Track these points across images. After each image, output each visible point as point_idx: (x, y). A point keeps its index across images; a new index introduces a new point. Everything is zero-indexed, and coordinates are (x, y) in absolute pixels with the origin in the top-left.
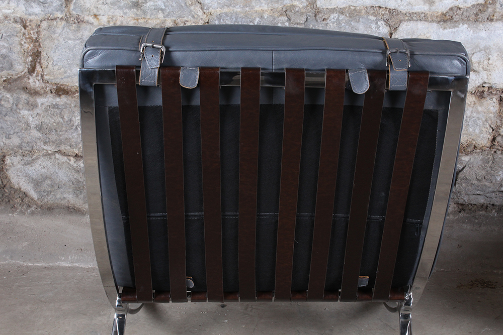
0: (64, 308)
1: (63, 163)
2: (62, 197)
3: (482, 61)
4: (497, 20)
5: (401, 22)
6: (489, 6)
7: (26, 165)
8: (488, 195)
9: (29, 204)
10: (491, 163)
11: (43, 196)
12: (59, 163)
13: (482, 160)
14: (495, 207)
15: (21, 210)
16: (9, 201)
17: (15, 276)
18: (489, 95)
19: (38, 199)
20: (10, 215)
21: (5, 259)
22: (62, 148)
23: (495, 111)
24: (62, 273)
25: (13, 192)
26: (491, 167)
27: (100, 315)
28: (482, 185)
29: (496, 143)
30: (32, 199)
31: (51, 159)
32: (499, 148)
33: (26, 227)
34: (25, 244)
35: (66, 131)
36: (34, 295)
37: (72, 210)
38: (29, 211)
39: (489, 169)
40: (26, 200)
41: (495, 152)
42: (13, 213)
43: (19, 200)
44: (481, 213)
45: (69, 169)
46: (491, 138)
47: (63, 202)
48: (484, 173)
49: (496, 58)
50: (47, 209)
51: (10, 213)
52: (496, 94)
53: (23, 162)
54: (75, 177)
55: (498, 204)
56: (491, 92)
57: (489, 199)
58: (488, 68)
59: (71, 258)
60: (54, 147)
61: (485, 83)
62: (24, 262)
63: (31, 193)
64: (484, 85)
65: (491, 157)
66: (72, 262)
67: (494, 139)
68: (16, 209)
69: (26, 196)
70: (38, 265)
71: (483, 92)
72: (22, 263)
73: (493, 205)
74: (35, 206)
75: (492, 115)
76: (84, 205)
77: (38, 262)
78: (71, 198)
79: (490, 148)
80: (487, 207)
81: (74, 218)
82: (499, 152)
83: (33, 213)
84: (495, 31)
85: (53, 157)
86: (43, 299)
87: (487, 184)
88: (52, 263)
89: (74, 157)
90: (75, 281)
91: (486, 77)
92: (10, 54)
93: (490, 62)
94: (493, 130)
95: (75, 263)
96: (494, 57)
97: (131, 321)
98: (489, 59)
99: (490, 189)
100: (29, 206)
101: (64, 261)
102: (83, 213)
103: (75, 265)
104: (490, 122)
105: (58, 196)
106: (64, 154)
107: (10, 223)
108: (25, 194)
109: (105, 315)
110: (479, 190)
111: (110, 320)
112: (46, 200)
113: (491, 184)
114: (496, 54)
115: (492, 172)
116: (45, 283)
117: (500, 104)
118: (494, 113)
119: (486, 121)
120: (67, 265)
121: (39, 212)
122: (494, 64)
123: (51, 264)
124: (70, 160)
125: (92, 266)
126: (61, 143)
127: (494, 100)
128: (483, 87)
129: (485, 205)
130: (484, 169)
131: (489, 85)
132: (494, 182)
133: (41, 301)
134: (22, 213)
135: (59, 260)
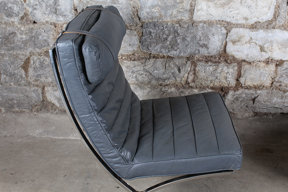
0: (74, 160)
3: (269, 47)
4: (277, 28)
5: (232, 28)
6: (273, 21)
7: (54, 91)
8: (268, 109)
10: (271, 94)
11: (62, 105)
13: (267, 92)
14: (271, 114)
15: (52, 112)
16: (46, 107)
17: (50, 143)
18: (271, 63)
19: (60, 107)
21: (45, 135)
23: (273, 70)
24: (71, 142)
25: (48, 103)
26: (270, 96)
27: (91, 164)
28: (266, 104)
29: (273, 85)
30: (57, 107)
32: (275, 87)
33: (54, 120)
34: (54, 128)
36: (59, 153)
38: (55, 112)
39: (269, 97)
40: (54, 107)
41: (273, 89)
42: (48, 113)
43: (51, 107)
44: (265, 116)
46: (271, 82)
48: (267, 98)
49: (275, 46)
51: (46, 113)
52: (274, 63)
53: (53, 90)
55: (272, 113)
56: (272, 62)
57: (268, 111)
58: (272, 50)
59: (75, 135)
61: (270, 57)
63: (56, 104)
64: (269, 58)
65: (271, 92)
66: (76, 137)
67: (272, 83)
68: (49, 111)
69: (54, 105)
70: (60, 138)
71: (269, 61)
72: (52, 137)
73: (270, 113)
74: (58, 110)
75: (272, 72)
77: (60, 137)
79: (270, 87)
80: (267, 114)
82: (274, 89)
83: (57, 113)
84: (276, 33)
86: (63, 155)
87: (268, 103)
90: (78, 146)
91: (270, 54)
92: (48, 39)
93: (273, 47)
94: (272, 79)
95: (77, 137)
96: (275, 45)
98: (272, 46)
99: (270, 106)
100: (55, 110)
101: (72, 136)
103: (77, 138)
104: (271, 75)
107: (46, 118)
108: (54, 104)
109: (93, 164)
110: (265, 106)
112: (63, 107)
113: (270, 104)
114: (275, 44)
115: (271, 98)
116: (64, 147)
117: (276, 67)
118: (273, 71)
119: (269, 75)
120: (73, 138)
121: (60, 113)
122: (274, 49)
123: (66, 138)
127: (274, 65)
128: (269, 59)
129: (267, 113)
130: (267, 97)
131: (271, 58)
132: (272, 103)
133: (63, 156)
134: (52, 113)
135: (69, 136)
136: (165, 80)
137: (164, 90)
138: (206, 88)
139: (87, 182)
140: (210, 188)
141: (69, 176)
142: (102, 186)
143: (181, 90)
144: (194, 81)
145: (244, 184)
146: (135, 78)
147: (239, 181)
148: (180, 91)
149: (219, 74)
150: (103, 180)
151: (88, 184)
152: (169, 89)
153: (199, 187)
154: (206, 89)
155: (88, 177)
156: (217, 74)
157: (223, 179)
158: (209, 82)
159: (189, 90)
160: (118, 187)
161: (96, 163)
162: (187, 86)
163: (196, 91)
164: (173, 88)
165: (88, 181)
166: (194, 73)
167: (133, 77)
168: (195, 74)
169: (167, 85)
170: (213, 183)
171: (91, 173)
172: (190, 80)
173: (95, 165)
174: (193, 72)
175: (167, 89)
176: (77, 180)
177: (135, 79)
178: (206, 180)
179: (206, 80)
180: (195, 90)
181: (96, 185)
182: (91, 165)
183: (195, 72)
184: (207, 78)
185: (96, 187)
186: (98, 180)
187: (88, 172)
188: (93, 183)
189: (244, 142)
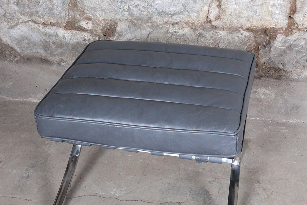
0: (22, 136)
1: (35, 28)
2: (37, 51)
7: (10, 29)
9: (16, 55)
11: (24, 50)
12: (32, 28)
15: (10, 59)
19: (21, 52)
20: (3, 62)
22: (33, 18)
25: (4, 47)
27: (44, 144)
30: (17, 52)
31: (27, 25)
33: (13, 71)
34: (10, 84)
35: (35, 6)
36: (6, 124)
37: (44, 61)
38: (15, 60)
40: (13, 52)
42: (5, 61)
43: (8, 52)
45: (39, 32)
47: (37, 55)
50: (27, 59)
51: (3, 61)
53: (7, 26)
54: (44, 39)
59: (39, 96)
60: (27, 17)
62: (8, 97)
63: (15, 48)
68: (7, 58)
70: (16, 100)
72: (6, 97)
74: (19, 57)
76: (51, 58)
77: (16, 98)
78: (42, 52)
81: (45, 66)
83: (18, 62)
85: (27, 24)
86: (11, 128)
88: (26, 99)
89: (42, 25)
97: (64, 151)
100: (16, 57)
101: (34, 98)
102: (51, 63)
105: (34, 51)
106: (35, 23)
107: (2, 68)
108: (13, 49)
109: (48, 144)
111: (50, 149)
112: (26, 53)
116: (16, 114)
120: (35, 101)
121: (22, 61)
123: (24, 100)
124: (39, 26)
126: (32, 14)
133: (9, 130)
134: (11, 61)
135: (31, 97)
136: (172, 15)
137: (173, 31)
138: (240, 29)
139: (27, 174)
141: (5, 163)
143: (199, 32)
144: (218, 18)
145: (269, 194)
146: (127, 11)
148: (197, 33)
149: (259, 7)
151: (27, 177)
152: (179, 29)
153: (194, 194)
154: (240, 31)
155: (32, 167)
156: (256, 7)
158: (244, 19)
159: (212, 31)
162: (209, 26)
163: (223, 34)
164: (187, 27)
165: (29, 173)
166: (217, 6)
167: (124, 10)
168: (219, 6)
169: (177, 23)
170: (219, 188)
171: (39, 160)
172: (212, 17)
173: (50, 147)
174: (217, 3)
175: (176, 30)
176: (15, 171)
177: (128, 13)
178: (209, 182)
179: (239, 17)
180: (220, 32)
181: (38, 180)
182: (43, 147)
183: (220, 3)
184: (240, 12)
185: (37, 183)
186: (45, 172)
187: (35, 158)
188: (35, 177)
189: (295, 119)
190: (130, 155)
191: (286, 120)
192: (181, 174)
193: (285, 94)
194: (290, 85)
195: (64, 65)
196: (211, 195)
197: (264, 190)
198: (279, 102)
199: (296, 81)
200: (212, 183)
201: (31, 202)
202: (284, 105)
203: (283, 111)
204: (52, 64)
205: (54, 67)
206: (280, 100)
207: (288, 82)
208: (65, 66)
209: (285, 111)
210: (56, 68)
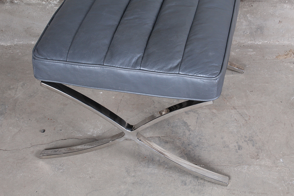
27: (10, 89)
97: (32, 94)
102: (3, 2)
109: (13, 88)
111: (17, 93)
125: (10, 44)
140: (190, 127)
142: (20, 130)
145: (247, 119)
147: (240, 114)
150: (23, 118)
157: (214, 111)
160: (44, 131)
161: (19, 88)
170: (196, 118)
171: (7, 107)
173: (16, 91)
181: (10, 128)
182: (9, 92)
185: (9, 131)
186: (16, 118)
187: (2, 104)
188: (6, 125)
189: (261, 40)
190: (101, 93)
191: (252, 42)
192: (156, 108)
193: (248, 15)
194: (252, 6)
195: (17, 3)
196: (190, 125)
197: (241, 115)
198: (243, 24)
199: (258, 1)
200: (189, 113)
201: (6, 151)
202: (248, 27)
203: (248, 33)
204: (5, 3)
205: (6, 5)
206: (244, 22)
207: (250, 3)
208: (19, 4)
209: (250, 33)
210: (10, 7)
